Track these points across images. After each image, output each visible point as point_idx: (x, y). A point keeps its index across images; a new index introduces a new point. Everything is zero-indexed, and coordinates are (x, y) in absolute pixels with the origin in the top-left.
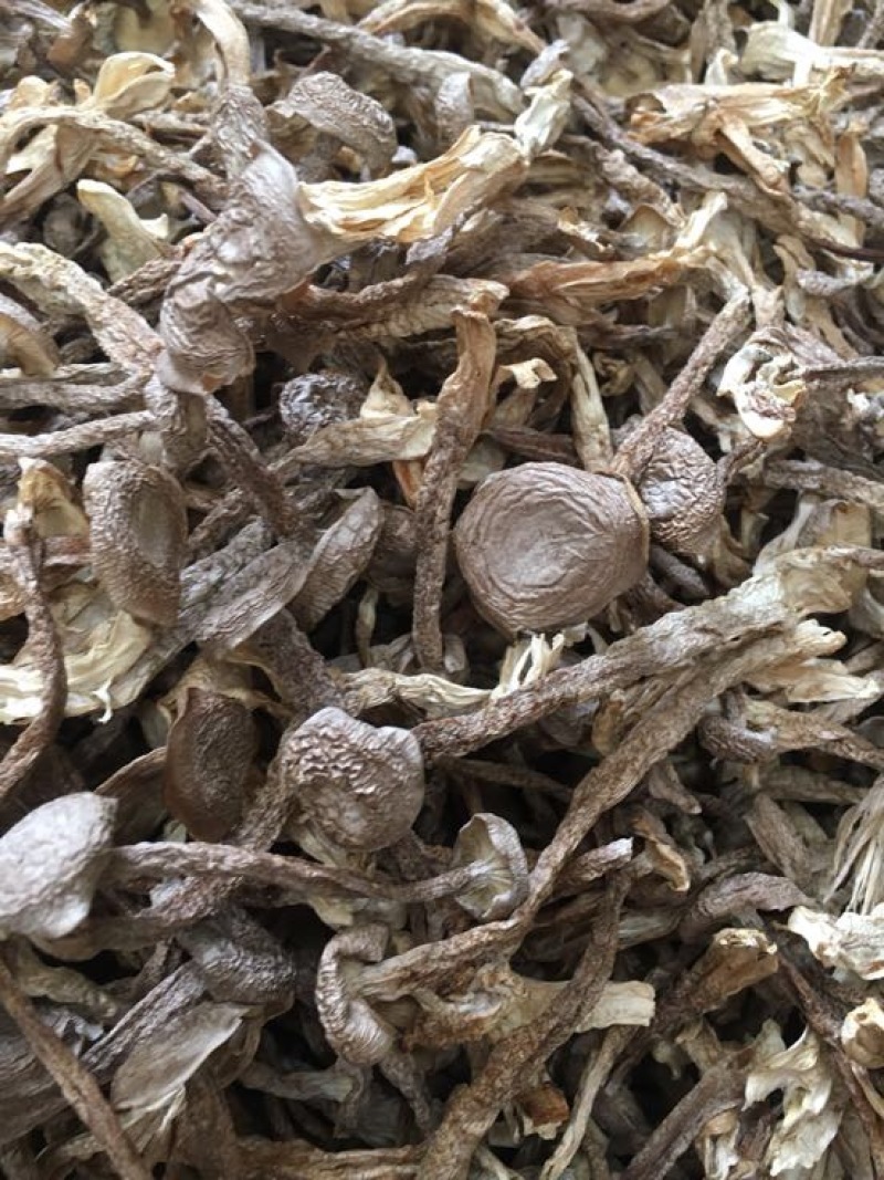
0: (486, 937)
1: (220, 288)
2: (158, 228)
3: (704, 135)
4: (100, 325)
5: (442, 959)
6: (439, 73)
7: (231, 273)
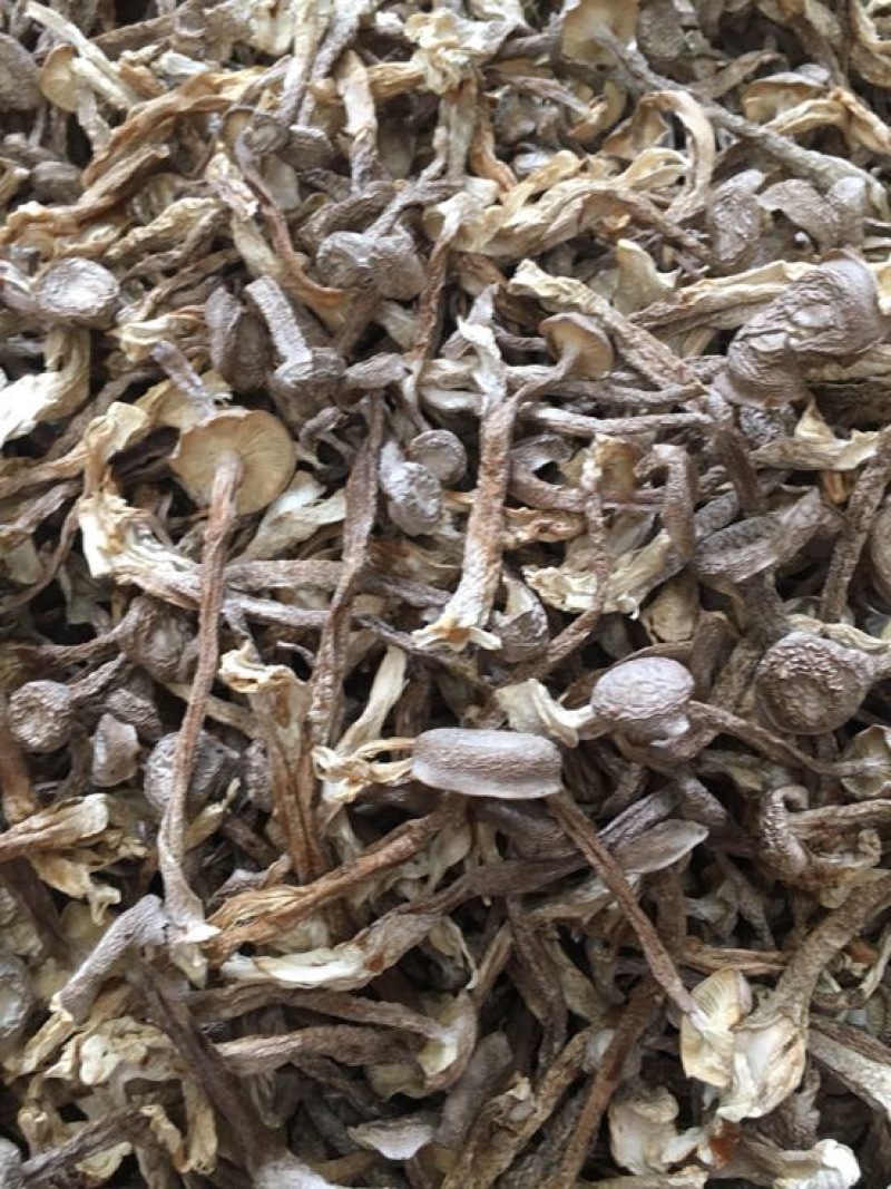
0: (876, 808)
1: (794, 342)
2: (667, 280)
4: (632, 346)
5: (843, 817)
6: (831, 173)
7: (803, 332)
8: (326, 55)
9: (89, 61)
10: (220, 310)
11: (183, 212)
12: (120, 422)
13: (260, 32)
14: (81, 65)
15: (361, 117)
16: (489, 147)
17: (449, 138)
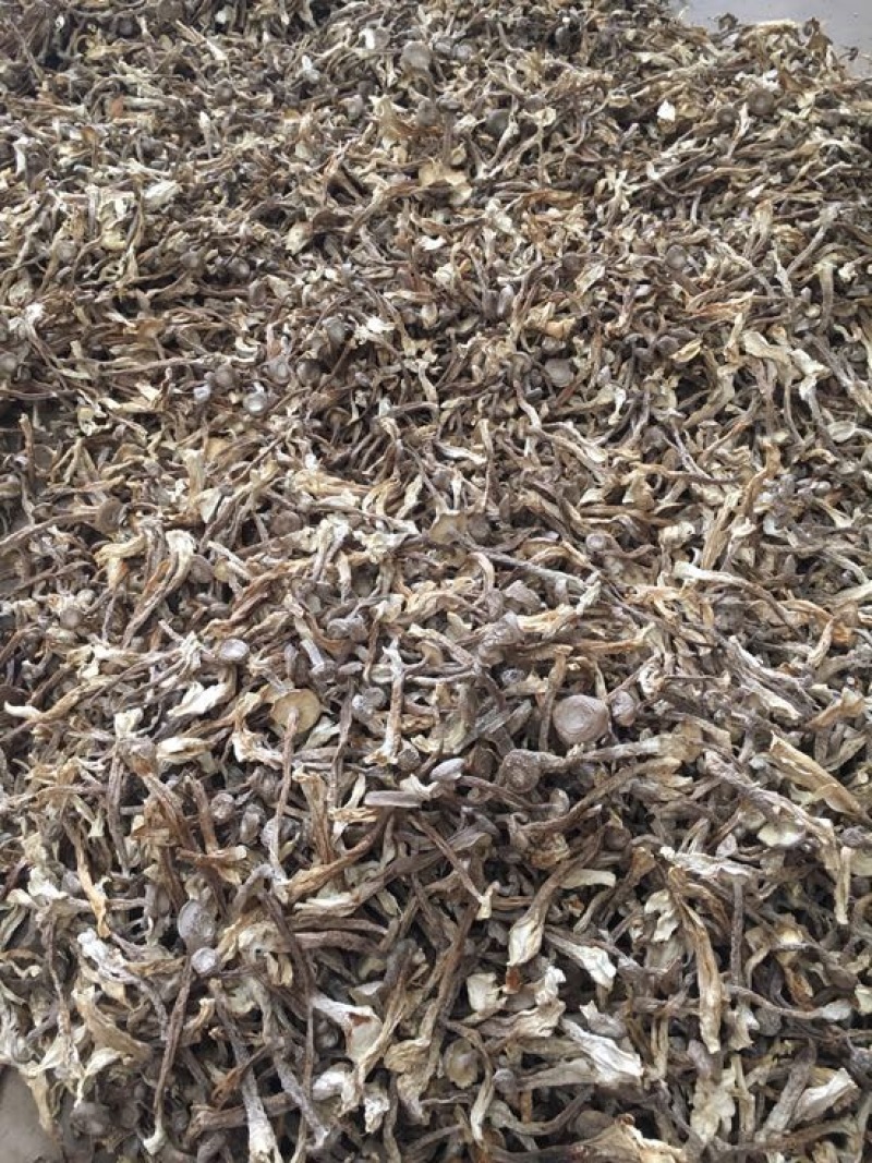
1: (496, 642)
2: (468, 625)
3: (647, 603)
5: (544, 826)
7: (499, 638)
8: (330, 554)
9: (234, 562)
10: (290, 653)
11: (273, 618)
12: (250, 701)
13: (304, 545)
14: (231, 564)
15: (345, 575)
16: (401, 581)
17: (384, 579)
